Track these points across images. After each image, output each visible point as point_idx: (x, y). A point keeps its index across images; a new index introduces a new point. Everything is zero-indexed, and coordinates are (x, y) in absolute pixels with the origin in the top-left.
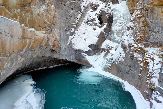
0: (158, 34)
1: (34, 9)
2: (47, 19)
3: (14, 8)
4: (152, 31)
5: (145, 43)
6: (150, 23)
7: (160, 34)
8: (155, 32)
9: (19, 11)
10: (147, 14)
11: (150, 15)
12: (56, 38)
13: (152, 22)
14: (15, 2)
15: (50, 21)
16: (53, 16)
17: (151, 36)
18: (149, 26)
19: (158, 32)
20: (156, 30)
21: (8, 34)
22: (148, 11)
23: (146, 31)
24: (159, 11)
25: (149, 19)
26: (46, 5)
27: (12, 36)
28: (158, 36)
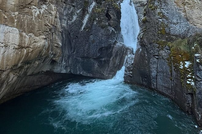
0: (178, 25)
1: (34, 10)
2: (47, 20)
3: (11, 10)
4: (171, 23)
5: (166, 37)
6: (166, 14)
7: (180, 25)
8: (174, 24)
9: (17, 13)
10: (160, 5)
11: (164, 6)
12: (57, 44)
13: (168, 13)
14: (13, 3)
15: (51, 22)
16: (54, 17)
17: (172, 28)
18: (166, 18)
19: (178, 23)
20: (175, 21)
21: (3, 43)
22: (160, 2)
23: (164, 23)
24: (172, 2)
25: (164, 11)
26: (46, 5)
27: (7, 46)
28: (179, 27)
